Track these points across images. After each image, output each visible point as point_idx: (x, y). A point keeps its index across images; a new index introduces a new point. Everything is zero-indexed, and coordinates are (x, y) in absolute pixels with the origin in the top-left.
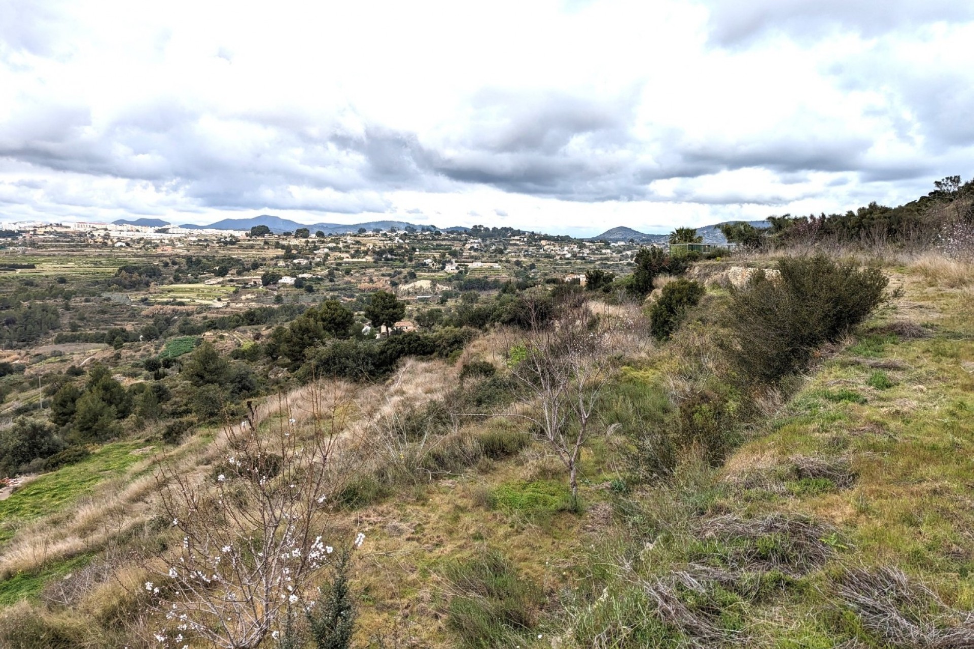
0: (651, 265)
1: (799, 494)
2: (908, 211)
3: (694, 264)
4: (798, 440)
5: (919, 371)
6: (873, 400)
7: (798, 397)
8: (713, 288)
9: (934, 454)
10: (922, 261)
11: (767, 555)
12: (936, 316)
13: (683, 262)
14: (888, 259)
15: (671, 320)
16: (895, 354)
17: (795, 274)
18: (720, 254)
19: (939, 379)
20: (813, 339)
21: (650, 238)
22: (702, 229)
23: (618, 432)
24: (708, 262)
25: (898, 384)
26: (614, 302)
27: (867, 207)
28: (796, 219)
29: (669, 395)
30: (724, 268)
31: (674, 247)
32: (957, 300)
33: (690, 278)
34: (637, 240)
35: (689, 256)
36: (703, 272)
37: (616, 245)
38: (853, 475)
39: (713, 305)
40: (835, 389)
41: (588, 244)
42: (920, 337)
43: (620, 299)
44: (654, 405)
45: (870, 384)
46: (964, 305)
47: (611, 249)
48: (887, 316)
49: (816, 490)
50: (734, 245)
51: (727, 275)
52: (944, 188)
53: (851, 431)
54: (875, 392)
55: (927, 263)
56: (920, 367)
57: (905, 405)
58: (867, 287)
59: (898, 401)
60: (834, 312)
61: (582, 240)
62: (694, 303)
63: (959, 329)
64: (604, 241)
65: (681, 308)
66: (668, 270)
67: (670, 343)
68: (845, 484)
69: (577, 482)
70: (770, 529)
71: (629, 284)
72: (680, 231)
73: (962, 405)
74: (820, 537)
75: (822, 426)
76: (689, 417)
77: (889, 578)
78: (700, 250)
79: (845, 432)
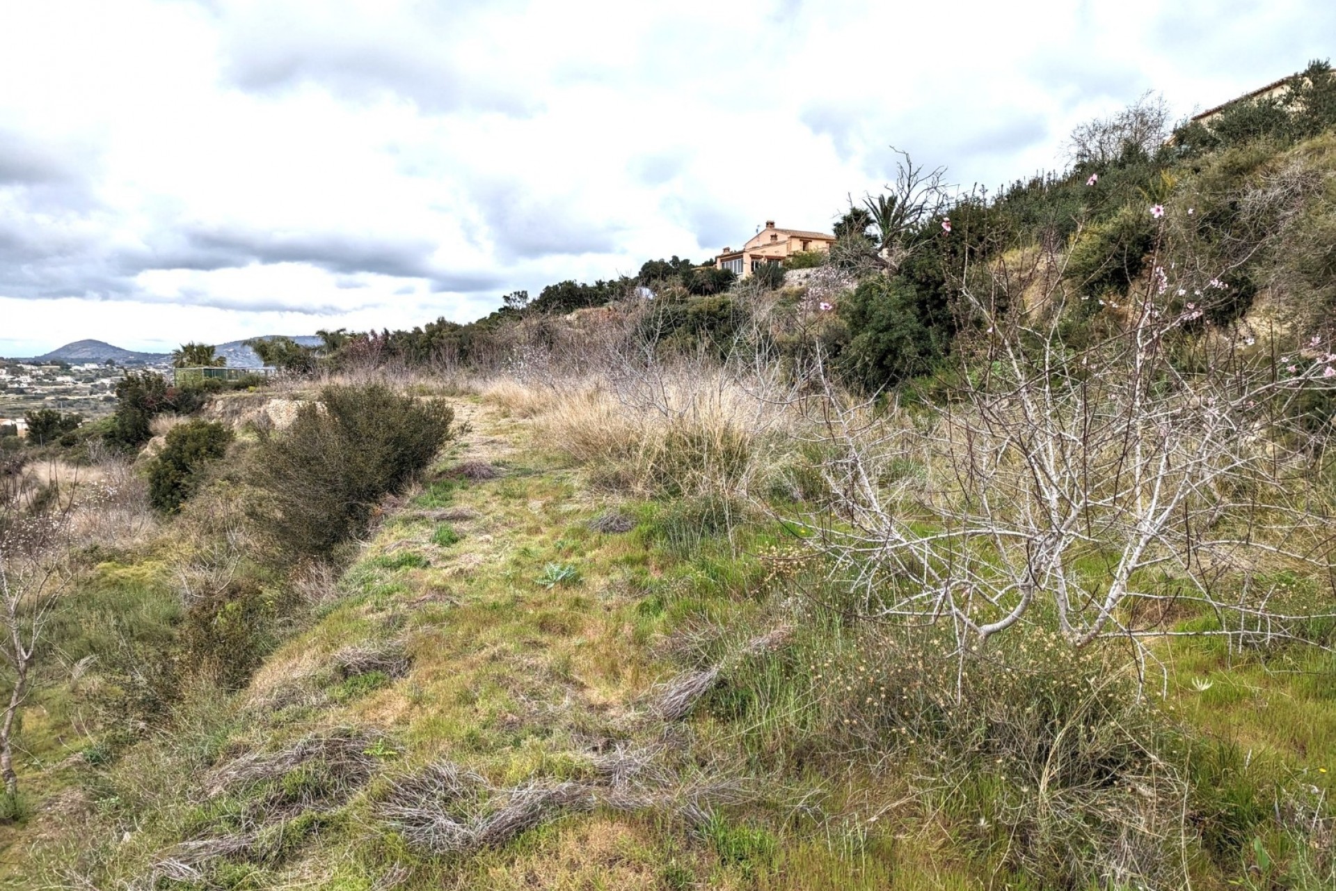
0: (144, 400)
1: (343, 700)
2: (479, 328)
3: (215, 397)
4: (347, 628)
5: (487, 518)
6: (437, 561)
7: (349, 573)
8: (247, 431)
9: (495, 613)
10: (495, 388)
11: (296, 795)
12: (508, 451)
13: (197, 394)
14: (462, 386)
15: (184, 481)
16: (463, 501)
17: (346, 408)
18: (251, 382)
19: (506, 524)
20: (374, 492)
21: (142, 359)
22: (227, 346)
23: (94, 669)
24: (236, 394)
25: (464, 537)
26: (83, 462)
27: (435, 323)
28: (353, 335)
29: (181, 596)
30: (261, 403)
31: (180, 372)
32: (528, 432)
33: (211, 419)
34: (120, 362)
35: (206, 386)
36: (229, 409)
37: (82, 369)
38: (409, 659)
39: (248, 456)
40: (394, 555)
41: (29, 367)
42: (491, 477)
43: (93, 455)
44: (155, 616)
45: (434, 542)
46: (535, 438)
47: (72, 375)
48: (458, 456)
49: (364, 690)
50: (272, 369)
51: (265, 411)
52: (513, 304)
53: (410, 605)
54: (440, 550)
55: (501, 391)
56: (488, 514)
57: (471, 561)
58: (431, 422)
59: (464, 557)
60: (395, 455)
61: (16, 361)
62: (219, 454)
63: (530, 465)
64: (60, 362)
65: (198, 462)
66: (174, 408)
67: (180, 519)
68: (400, 672)
69: (16, 768)
70: (301, 757)
71: (109, 430)
72: (189, 349)
73: (526, 552)
74: (364, 749)
75: (377, 603)
76: (205, 625)
77: (438, 776)
78: (223, 377)
79: (403, 606)
